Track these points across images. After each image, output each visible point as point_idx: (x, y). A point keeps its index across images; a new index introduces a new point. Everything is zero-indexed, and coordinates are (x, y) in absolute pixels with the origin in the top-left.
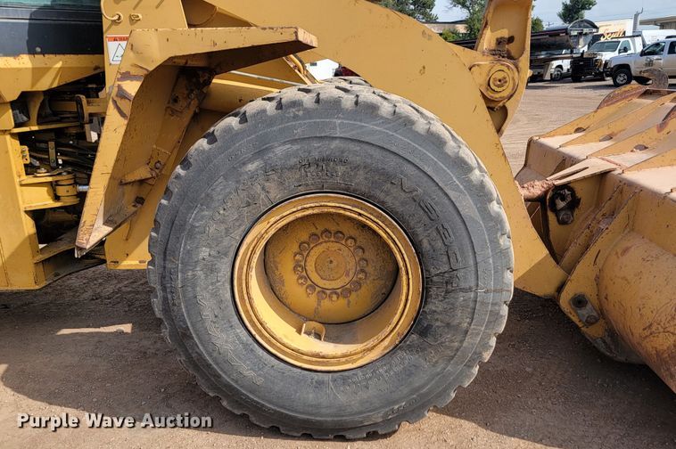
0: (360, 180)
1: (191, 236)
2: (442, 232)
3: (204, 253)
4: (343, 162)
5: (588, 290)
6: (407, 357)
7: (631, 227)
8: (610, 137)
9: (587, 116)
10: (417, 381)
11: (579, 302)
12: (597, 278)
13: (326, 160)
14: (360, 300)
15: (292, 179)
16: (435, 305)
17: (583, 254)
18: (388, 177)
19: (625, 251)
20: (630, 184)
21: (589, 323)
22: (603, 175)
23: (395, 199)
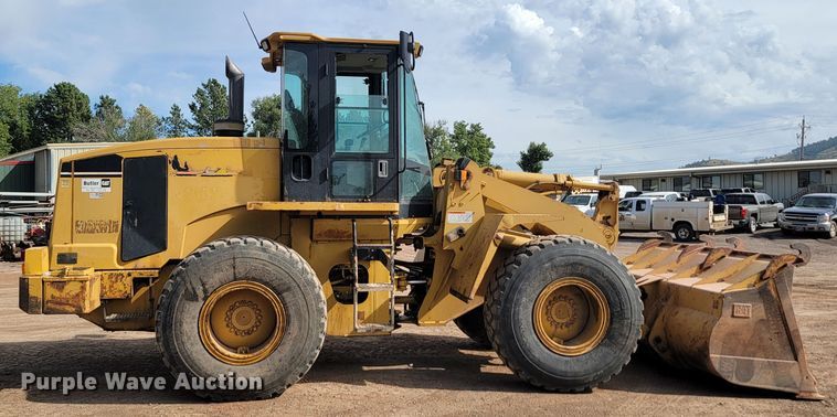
0: (587, 272)
1: (520, 292)
2: (618, 294)
3: (524, 300)
4: (581, 265)
5: (662, 335)
6: (605, 349)
7: (677, 303)
8: (650, 267)
9: (633, 256)
10: (608, 361)
11: (658, 340)
12: (665, 329)
13: (576, 263)
14: (574, 329)
15: (561, 270)
16: (616, 325)
17: (655, 319)
18: (599, 272)
19: (677, 313)
20: (673, 285)
21: (664, 351)
22: (658, 282)
23: (600, 279)
